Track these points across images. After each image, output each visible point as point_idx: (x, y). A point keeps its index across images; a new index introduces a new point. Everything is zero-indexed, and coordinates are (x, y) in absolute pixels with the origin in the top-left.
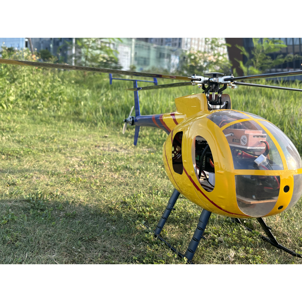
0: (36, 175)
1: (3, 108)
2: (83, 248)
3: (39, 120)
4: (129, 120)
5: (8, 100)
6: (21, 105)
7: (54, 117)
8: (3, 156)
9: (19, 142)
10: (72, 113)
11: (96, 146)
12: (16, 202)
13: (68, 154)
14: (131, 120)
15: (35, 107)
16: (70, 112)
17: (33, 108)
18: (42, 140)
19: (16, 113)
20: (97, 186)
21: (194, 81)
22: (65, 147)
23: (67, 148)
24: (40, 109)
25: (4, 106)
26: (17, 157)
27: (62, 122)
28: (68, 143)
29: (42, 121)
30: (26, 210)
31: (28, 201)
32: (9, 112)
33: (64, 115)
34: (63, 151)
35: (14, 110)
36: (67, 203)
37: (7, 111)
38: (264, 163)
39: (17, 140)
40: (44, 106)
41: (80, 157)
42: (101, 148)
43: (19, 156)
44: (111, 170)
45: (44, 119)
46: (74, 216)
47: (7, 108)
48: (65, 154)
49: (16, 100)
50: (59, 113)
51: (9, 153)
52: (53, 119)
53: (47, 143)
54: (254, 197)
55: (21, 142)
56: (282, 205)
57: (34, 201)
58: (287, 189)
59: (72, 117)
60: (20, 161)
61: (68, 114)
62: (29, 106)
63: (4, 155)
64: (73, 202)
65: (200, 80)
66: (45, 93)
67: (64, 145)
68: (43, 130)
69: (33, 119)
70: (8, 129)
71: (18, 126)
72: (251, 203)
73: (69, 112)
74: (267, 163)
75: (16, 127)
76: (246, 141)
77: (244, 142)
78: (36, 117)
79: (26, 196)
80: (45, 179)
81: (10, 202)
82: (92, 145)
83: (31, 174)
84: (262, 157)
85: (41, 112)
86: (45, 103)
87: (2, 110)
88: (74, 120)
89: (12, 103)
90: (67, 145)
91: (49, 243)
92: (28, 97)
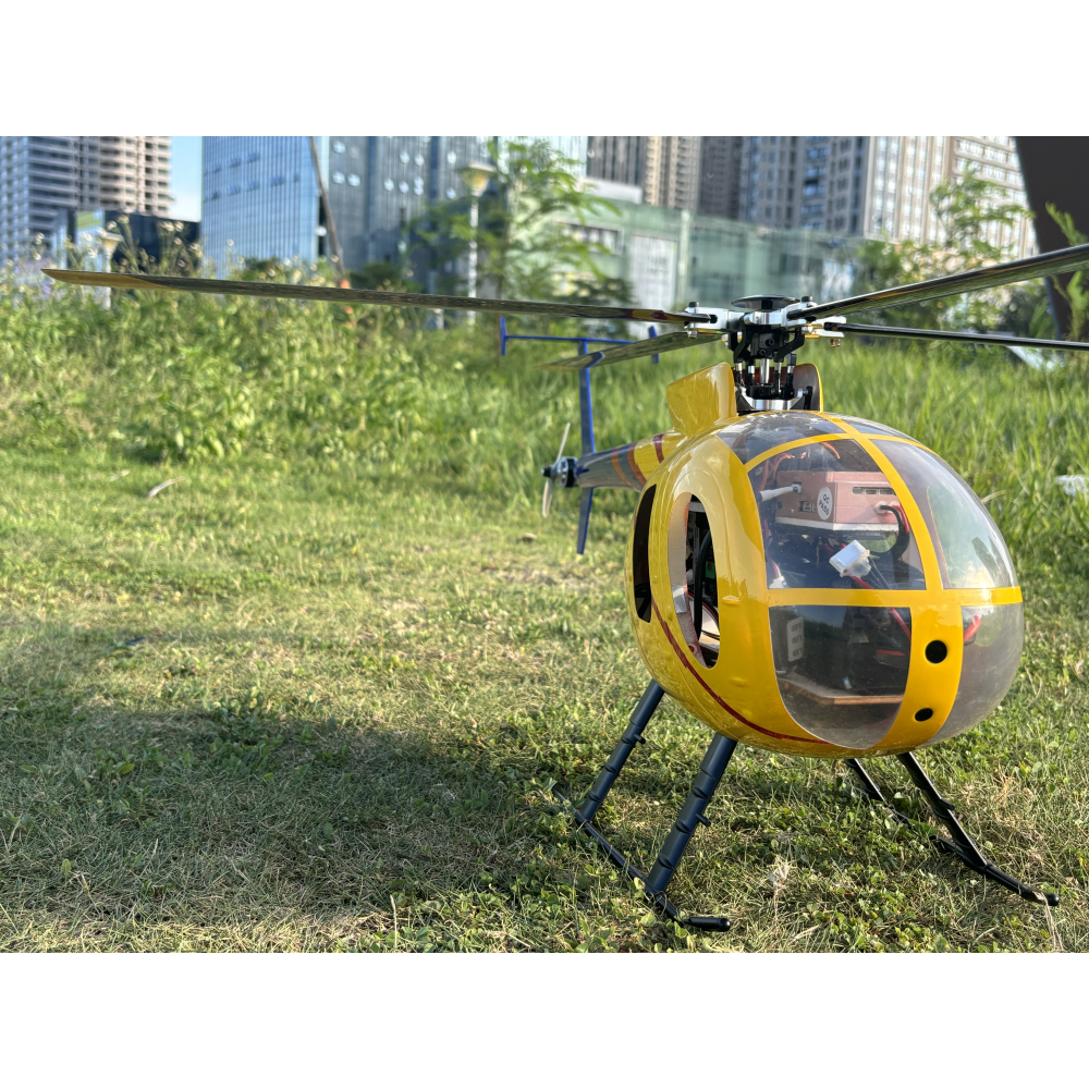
0: (263, 648)
1: (213, 451)
2: (338, 843)
3: (322, 490)
4: (559, 471)
5: (230, 426)
6: (270, 441)
7: (376, 480)
8: (178, 594)
9: (238, 554)
10: (434, 469)
11: (484, 568)
12: (178, 719)
13: (387, 592)
14: (566, 469)
15: (316, 451)
16: (431, 463)
17: (309, 452)
18: (314, 547)
19: (251, 470)
20: (446, 684)
21: (692, 325)
22: (382, 569)
23: (389, 572)
24: (331, 455)
25: (217, 445)
26: (220, 598)
27: (395, 495)
28: (393, 557)
29: (332, 491)
30: (201, 741)
31: (216, 716)
32: (230, 466)
33: (406, 473)
34: (374, 583)
35: (248, 459)
36: (333, 724)
37: (223, 461)
38: (859, 568)
39: (232, 548)
40: (346, 445)
41: (421, 599)
42: (501, 574)
43: (225, 595)
44: (505, 639)
45: (339, 485)
46: (340, 762)
47: (227, 452)
48: (376, 590)
49: (258, 426)
50: (394, 468)
51: (198, 585)
52: (370, 485)
53: (328, 559)
54: (847, 682)
55: (245, 553)
56: (926, 706)
57: (232, 719)
58: (937, 652)
59: (434, 479)
60: (226, 609)
61: (422, 470)
62: (297, 446)
63: (181, 590)
64: (349, 724)
65: (713, 319)
66: (354, 402)
67: (380, 564)
68: (332, 519)
69: (307, 486)
70: (215, 517)
71: (247, 508)
72: (837, 702)
73: (427, 465)
74: (869, 568)
75: (243, 510)
76: (829, 506)
77: (826, 511)
78: (314, 479)
79: (210, 703)
80: (285, 659)
81: (161, 718)
82: (473, 564)
83: (248, 644)
84: (855, 548)
85: (335, 465)
86: (352, 436)
87: (211, 458)
88: (437, 488)
89: (241, 435)
90: (390, 564)
91: (237, 826)
92: (296, 417)
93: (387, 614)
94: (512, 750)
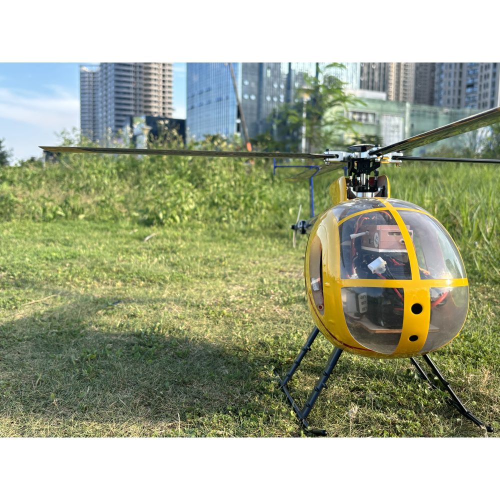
0: (169, 306)
1: (175, 220)
2: (170, 391)
3: (220, 237)
4: (299, 226)
5: (183, 209)
6: (200, 216)
7: (243, 232)
8: (143, 282)
9: (173, 265)
10: (271, 226)
11: (280, 271)
12: (123, 336)
13: (233, 282)
14: (301, 226)
15: (220, 220)
16: (270, 224)
17: (217, 220)
18: (206, 262)
19: (189, 229)
20: (244, 323)
21: (327, 159)
22: (234, 271)
23: (236, 273)
24: (225, 221)
25: (177, 218)
26: (160, 284)
27: (250, 239)
28: (239, 266)
29: (223, 237)
30: (130, 345)
31: (139, 335)
32: (182, 227)
33: (258, 229)
34: (229, 278)
35: (190, 224)
36: (187, 340)
37: (179, 225)
38: (380, 269)
39: (171, 263)
40: (233, 217)
41: (247, 285)
42: (287, 274)
43: (162, 283)
44: (277, 303)
45: (227, 235)
46: (184, 356)
47: (181, 221)
48: (228, 281)
49: (195, 209)
50: (252, 226)
51: (152, 279)
52: (241, 234)
53: (211, 268)
54: (382, 323)
55: (176, 265)
56: (414, 334)
57: (145, 336)
58: (417, 309)
59: (272, 231)
60: (161, 289)
61: (265, 227)
62: (212, 217)
63: (144, 281)
64: (193, 340)
65: (337, 156)
66: (238, 197)
67: (233, 269)
68: (218, 249)
69: (213, 235)
70: (169, 249)
72: (376, 332)
73: (268, 225)
74: (385, 270)
75: (182, 246)
76: (378, 241)
77: (377, 243)
78: (217, 233)
79: (139, 328)
80: (177, 310)
81: (116, 335)
82: (276, 269)
83: (164, 304)
84: (379, 260)
85: (226, 226)
86: (236, 213)
87: (174, 224)
88: (272, 236)
89: (187, 213)
90: (238, 269)
91: (129, 382)
92: (213, 204)
93: (229, 291)
94: (261, 352)
